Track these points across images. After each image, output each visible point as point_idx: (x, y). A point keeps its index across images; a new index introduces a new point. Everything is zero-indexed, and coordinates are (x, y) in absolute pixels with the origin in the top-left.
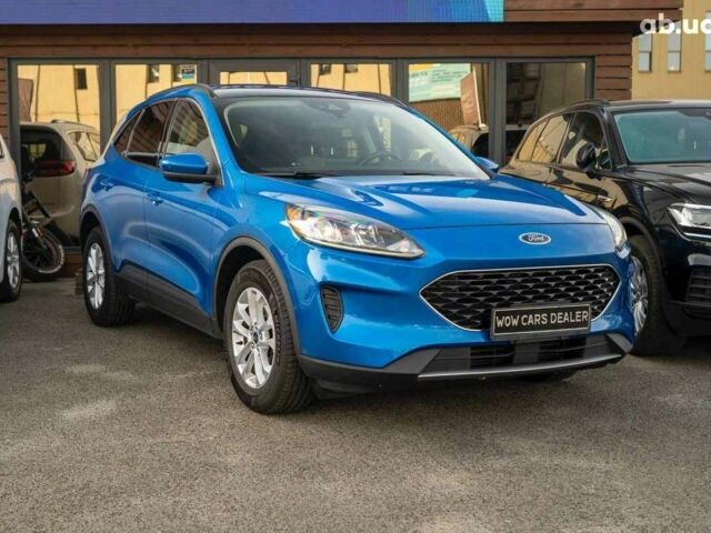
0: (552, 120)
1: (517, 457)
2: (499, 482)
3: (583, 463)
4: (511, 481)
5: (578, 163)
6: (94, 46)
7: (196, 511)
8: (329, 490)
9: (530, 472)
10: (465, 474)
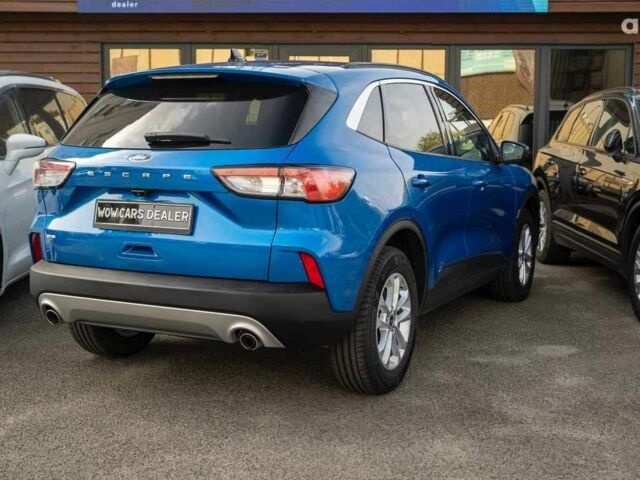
0: (588, 105)
1: (520, 425)
2: (498, 450)
3: (579, 434)
4: (509, 450)
5: (605, 147)
6: (178, 32)
7: (220, 469)
8: (343, 452)
9: (528, 442)
10: (468, 442)
